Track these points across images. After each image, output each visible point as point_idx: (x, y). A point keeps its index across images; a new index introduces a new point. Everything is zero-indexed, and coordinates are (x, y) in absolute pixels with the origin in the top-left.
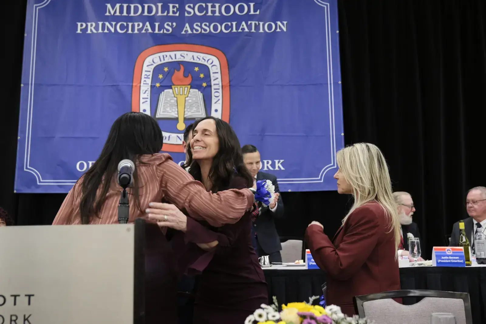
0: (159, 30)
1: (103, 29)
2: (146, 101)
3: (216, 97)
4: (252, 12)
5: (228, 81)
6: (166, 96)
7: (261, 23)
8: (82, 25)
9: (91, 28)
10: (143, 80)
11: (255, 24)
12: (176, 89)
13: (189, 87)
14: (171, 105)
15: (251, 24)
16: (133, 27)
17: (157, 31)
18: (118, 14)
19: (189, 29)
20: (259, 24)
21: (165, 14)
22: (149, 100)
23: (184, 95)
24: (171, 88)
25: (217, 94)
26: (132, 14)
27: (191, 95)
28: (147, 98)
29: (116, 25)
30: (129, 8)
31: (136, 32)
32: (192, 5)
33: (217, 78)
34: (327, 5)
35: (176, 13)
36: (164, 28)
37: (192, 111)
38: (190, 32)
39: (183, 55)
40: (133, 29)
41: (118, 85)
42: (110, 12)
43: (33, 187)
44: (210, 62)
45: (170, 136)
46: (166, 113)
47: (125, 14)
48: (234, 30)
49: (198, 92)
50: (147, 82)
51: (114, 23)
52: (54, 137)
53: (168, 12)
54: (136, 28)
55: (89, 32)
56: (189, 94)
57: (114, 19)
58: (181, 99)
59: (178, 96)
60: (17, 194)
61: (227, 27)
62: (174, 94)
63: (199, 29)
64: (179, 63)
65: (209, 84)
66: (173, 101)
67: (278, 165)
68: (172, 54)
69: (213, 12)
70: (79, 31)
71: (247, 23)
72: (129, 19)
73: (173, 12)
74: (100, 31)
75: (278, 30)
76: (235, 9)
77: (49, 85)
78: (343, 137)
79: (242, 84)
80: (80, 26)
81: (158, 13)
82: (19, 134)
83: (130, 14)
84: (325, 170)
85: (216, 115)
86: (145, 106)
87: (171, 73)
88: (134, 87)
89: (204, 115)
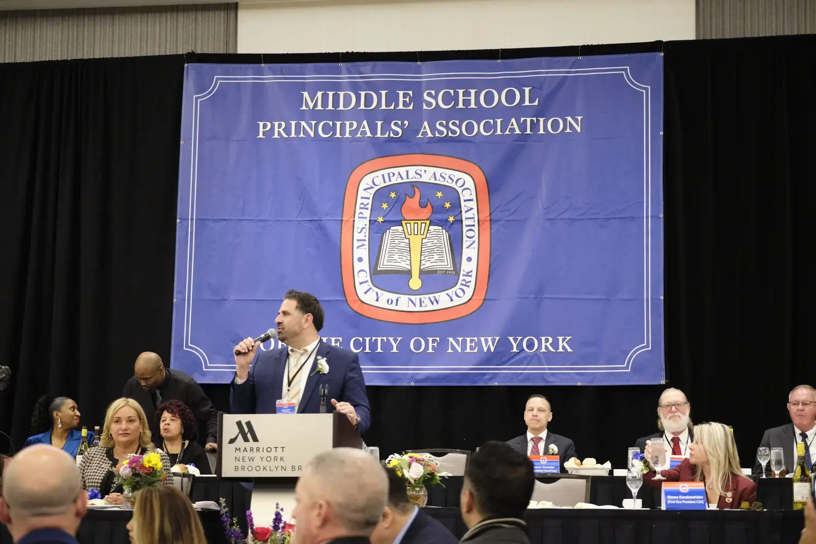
0: (383, 132)
1: (298, 132)
2: (364, 245)
3: (468, 237)
4: (527, 103)
5: (489, 214)
6: (392, 235)
7: (542, 120)
8: (265, 126)
9: (279, 131)
10: (358, 211)
11: (532, 121)
12: (409, 226)
13: (428, 222)
14: (401, 251)
15: (525, 121)
17: (379, 135)
18: (319, 107)
19: (428, 130)
20: (538, 121)
21: (392, 107)
22: (366, 243)
23: (421, 234)
24: (402, 225)
25: (470, 234)
26: (341, 108)
27: (430, 236)
28: (365, 240)
30: (336, 98)
31: (347, 135)
33: (471, 209)
34: (647, 89)
35: (409, 105)
36: (391, 129)
37: (433, 260)
38: (430, 135)
39: (418, 172)
40: (343, 131)
41: (320, 220)
42: (307, 105)
43: (197, 374)
44: (460, 183)
45: (399, 299)
46: (393, 263)
47: (330, 107)
48: (499, 132)
49: (441, 231)
50: (364, 216)
51: (313, 123)
52: (227, 300)
53: (397, 105)
54: (348, 129)
55: (276, 136)
56: (427, 233)
57: (316, 115)
58: (416, 241)
59: (412, 237)
61: (487, 127)
62: (404, 233)
63: (445, 131)
64: (413, 185)
65: (457, 218)
67: (563, 344)
68: (403, 170)
69: (467, 102)
70: (261, 136)
71: (518, 122)
72: (336, 115)
73: (405, 103)
74: (293, 135)
75: (568, 130)
76: (500, 98)
77: (217, 220)
78: (662, 302)
79: (511, 218)
80: (262, 128)
81: (381, 106)
82: (175, 296)
83: (338, 107)
84: (634, 353)
85: (469, 267)
86: (362, 251)
87: (399, 202)
88: (343, 222)
89: (450, 267)
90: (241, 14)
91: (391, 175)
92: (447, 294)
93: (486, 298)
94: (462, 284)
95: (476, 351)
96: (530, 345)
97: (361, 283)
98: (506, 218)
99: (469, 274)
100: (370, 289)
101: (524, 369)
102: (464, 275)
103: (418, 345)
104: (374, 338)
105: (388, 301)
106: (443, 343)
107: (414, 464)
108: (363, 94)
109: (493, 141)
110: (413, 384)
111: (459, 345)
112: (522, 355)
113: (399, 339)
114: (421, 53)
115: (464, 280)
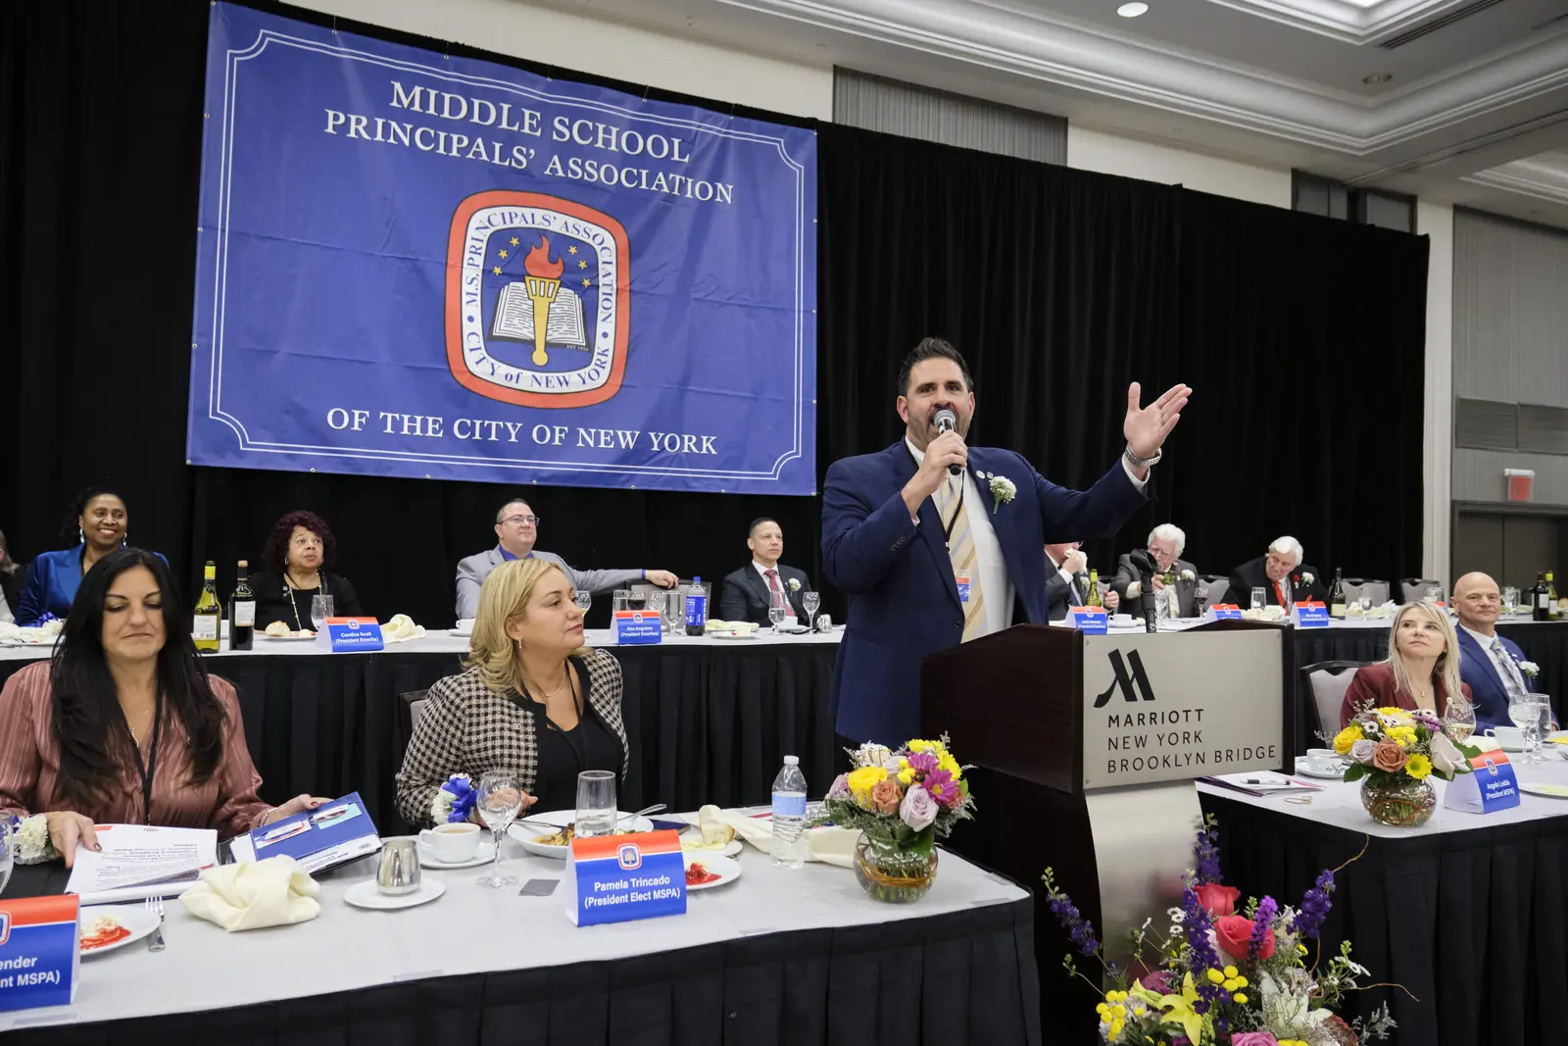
0: (502, 159)
1: (386, 134)
2: (474, 301)
3: (605, 308)
4: (676, 157)
5: (628, 283)
6: (512, 294)
7: (690, 181)
8: (336, 118)
9: (357, 127)
10: (467, 255)
11: (681, 180)
12: (533, 284)
13: (558, 282)
14: (522, 314)
15: (674, 178)
16: (448, 140)
17: (496, 161)
18: (417, 107)
19: (558, 166)
20: (686, 181)
21: (516, 128)
22: (478, 298)
23: (548, 296)
24: (524, 281)
25: (607, 304)
26: (447, 114)
27: (560, 301)
28: (476, 295)
29: (413, 132)
30: (439, 100)
31: (454, 153)
32: (567, 120)
33: (610, 274)
34: (800, 169)
35: (536, 131)
36: (512, 156)
37: (561, 331)
38: (561, 173)
39: (547, 218)
40: (448, 147)
41: (417, 260)
42: (399, 101)
43: (230, 455)
44: (598, 240)
45: (520, 375)
46: (512, 329)
47: (432, 111)
48: (644, 186)
49: (573, 296)
50: (476, 263)
51: (409, 127)
52: (277, 352)
53: (522, 126)
54: (455, 145)
55: (352, 134)
56: (556, 296)
57: (411, 117)
58: (542, 304)
59: (536, 299)
60: (191, 466)
61: (630, 177)
62: (527, 292)
63: (579, 171)
64: (542, 233)
65: (595, 283)
67: (707, 445)
68: (527, 212)
69: (607, 142)
70: (330, 130)
71: (666, 177)
72: (439, 123)
73: (531, 126)
74: (379, 137)
75: (718, 199)
76: (645, 144)
77: (263, 238)
78: (814, 406)
79: (653, 291)
80: (332, 120)
81: (501, 124)
82: (195, 337)
83: (443, 113)
84: (783, 460)
85: (604, 344)
86: (472, 309)
87: (523, 251)
88: (449, 267)
89: (582, 342)
91: (513, 215)
92: (579, 375)
93: (624, 384)
94: (596, 364)
95: (612, 446)
96: (672, 444)
97: (471, 350)
98: (648, 291)
99: (606, 353)
100: (484, 358)
101: (666, 471)
102: (599, 354)
103: (542, 435)
104: (487, 422)
105: (506, 376)
106: (573, 435)
109: (638, 198)
110: (535, 482)
111: (590, 437)
112: (662, 455)
113: (519, 425)
114: (553, 67)
115: (599, 360)
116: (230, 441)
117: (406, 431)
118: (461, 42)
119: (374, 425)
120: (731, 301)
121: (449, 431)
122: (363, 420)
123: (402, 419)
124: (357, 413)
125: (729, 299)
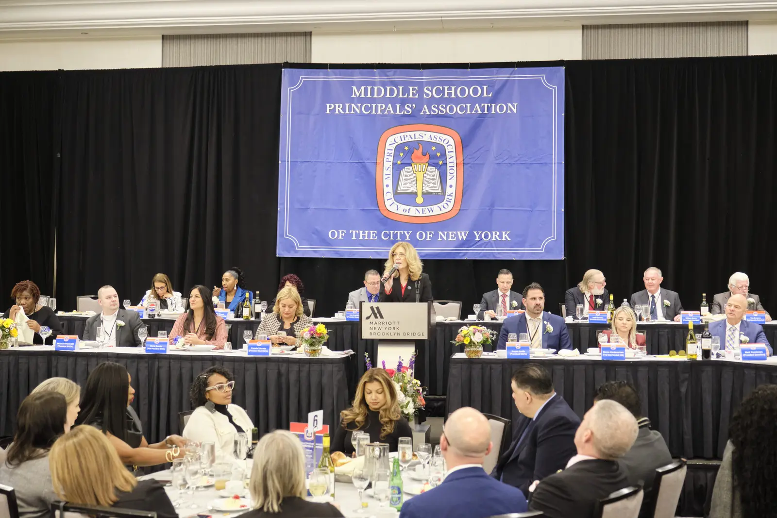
0: (400, 111)
1: (350, 110)
2: (389, 177)
3: (451, 174)
4: (485, 95)
5: (462, 160)
6: (406, 172)
7: (493, 105)
8: (330, 106)
9: (339, 109)
10: (386, 157)
11: (488, 106)
12: (415, 167)
13: (427, 164)
14: (411, 181)
15: (484, 106)
16: (376, 107)
17: (398, 113)
18: (363, 96)
19: (427, 110)
20: (491, 106)
21: (406, 96)
22: (391, 176)
23: (423, 172)
24: (411, 166)
25: (452, 171)
26: (375, 96)
27: (429, 173)
28: (390, 174)
29: (361, 106)
30: (372, 90)
31: (379, 112)
32: (430, 88)
33: (452, 157)
34: (555, 88)
35: (415, 95)
36: (405, 109)
37: (430, 186)
38: (428, 113)
39: (421, 135)
40: (376, 110)
41: (364, 163)
42: (355, 94)
43: (292, 252)
44: (446, 141)
45: (410, 209)
46: (406, 188)
47: (369, 96)
48: (468, 112)
49: (434, 169)
50: (390, 160)
51: (359, 105)
52: (309, 209)
53: (409, 95)
54: (379, 109)
55: (337, 112)
56: (427, 171)
57: (361, 100)
58: (420, 175)
59: (418, 173)
60: (278, 257)
61: (462, 109)
63: (437, 111)
64: (418, 142)
65: (445, 162)
66: (412, 177)
67: (505, 236)
68: (412, 134)
69: (450, 94)
70: (328, 112)
71: (480, 106)
72: (372, 100)
73: (413, 94)
74: (347, 112)
75: (509, 112)
76: (468, 91)
77: (302, 162)
78: (563, 212)
79: (476, 162)
80: (329, 107)
81: (399, 96)
82: (279, 206)
83: (374, 96)
84: (546, 242)
86: (388, 182)
87: (411, 152)
88: (377, 164)
89: (440, 190)
90: (314, 38)
91: (405, 136)
92: (438, 206)
93: (461, 209)
94: (447, 201)
95: (455, 239)
96: (486, 236)
97: (388, 200)
98: (472, 163)
99: (451, 195)
100: (393, 203)
101: (483, 250)
102: (448, 195)
103: (421, 236)
104: (395, 232)
105: (404, 210)
106: (436, 235)
107: (477, 333)
108: (388, 88)
109: (465, 117)
111: (445, 235)
112: (481, 242)
113: (410, 232)
114: (423, 64)
115: (448, 198)
116: (292, 246)
117: (361, 238)
118: (381, 63)
119: (348, 236)
120: (518, 162)
121: (380, 237)
122: (343, 234)
123: (359, 233)
124: (341, 231)
125: (517, 161)
